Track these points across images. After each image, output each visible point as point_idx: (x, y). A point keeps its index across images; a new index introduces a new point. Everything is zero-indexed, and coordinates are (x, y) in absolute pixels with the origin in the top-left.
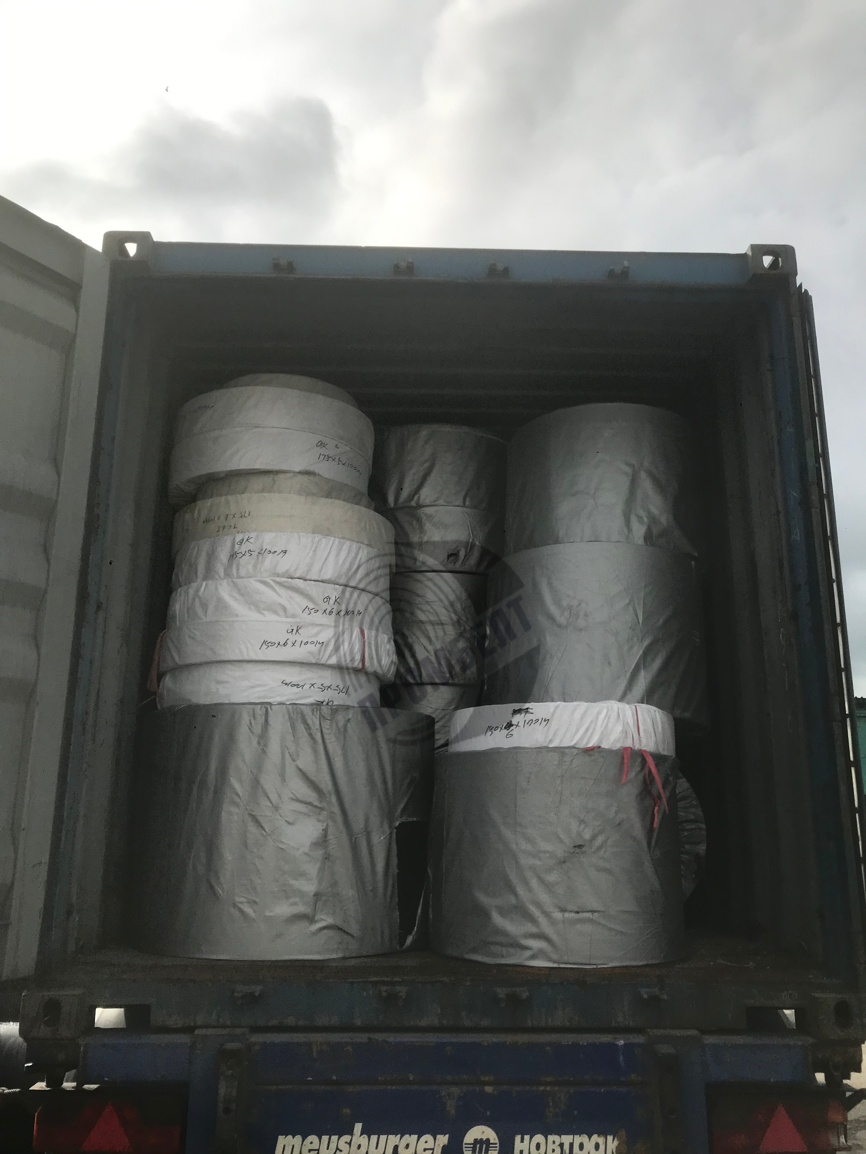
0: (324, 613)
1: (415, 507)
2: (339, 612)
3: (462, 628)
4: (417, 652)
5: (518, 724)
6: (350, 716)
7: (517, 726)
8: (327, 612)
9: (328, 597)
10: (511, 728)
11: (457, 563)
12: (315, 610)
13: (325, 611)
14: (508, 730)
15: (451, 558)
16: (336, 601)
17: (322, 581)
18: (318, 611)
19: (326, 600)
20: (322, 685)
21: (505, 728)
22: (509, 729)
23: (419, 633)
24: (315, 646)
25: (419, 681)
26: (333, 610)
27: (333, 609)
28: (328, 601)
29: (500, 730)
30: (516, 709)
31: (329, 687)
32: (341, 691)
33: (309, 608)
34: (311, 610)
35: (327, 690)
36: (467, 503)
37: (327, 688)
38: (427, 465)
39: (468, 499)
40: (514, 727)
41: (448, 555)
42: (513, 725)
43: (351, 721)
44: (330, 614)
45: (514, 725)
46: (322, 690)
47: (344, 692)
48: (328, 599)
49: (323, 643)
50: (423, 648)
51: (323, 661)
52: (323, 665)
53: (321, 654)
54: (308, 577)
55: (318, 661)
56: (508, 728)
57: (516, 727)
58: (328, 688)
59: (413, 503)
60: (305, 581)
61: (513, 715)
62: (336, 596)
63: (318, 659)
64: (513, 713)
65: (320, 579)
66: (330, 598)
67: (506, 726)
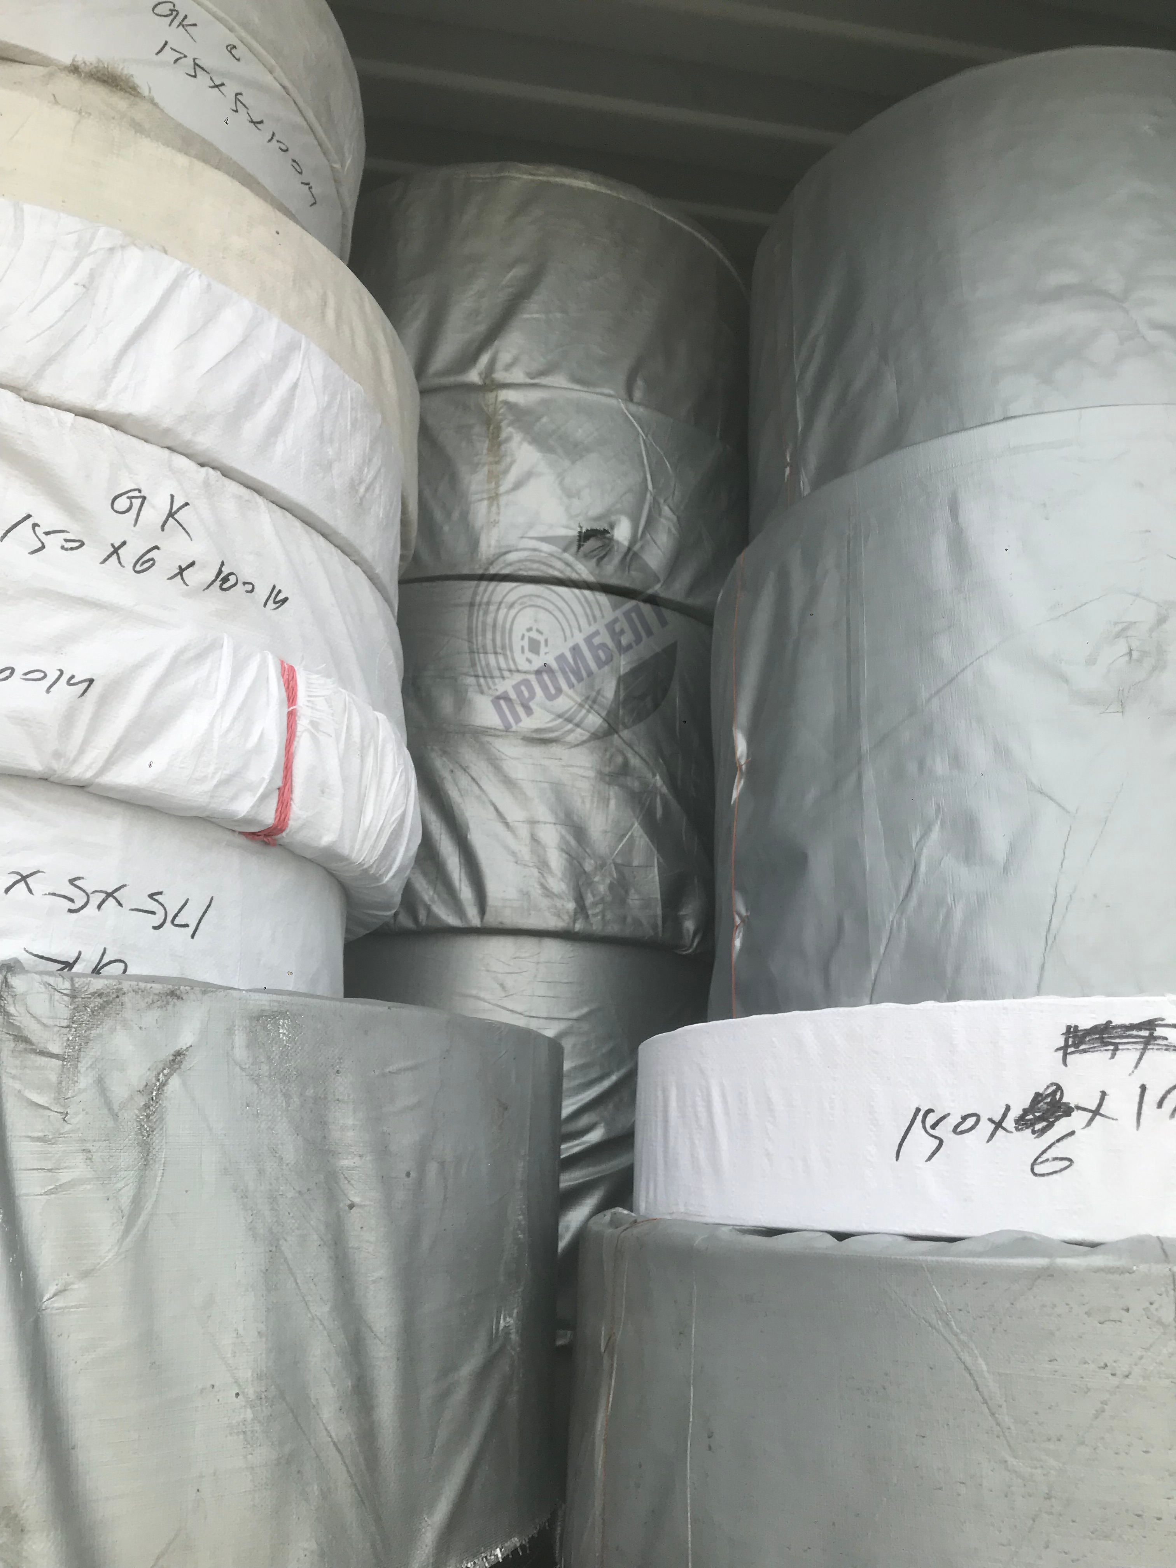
0: (110, 556)
1: (479, 386)
2: (181, 570)
3: (619, 760)
4: (472, 825)
5: (1100, 1105)
6: (186, 1038)
7: (1096, 1113)
8: (129, 555)
9: (136, 494)
10: (1062, 1126)
11: (606, 559)
12: (66, 540)
13: (116, 550)
14: (1043, 1131)
15: (592, 544)
16: (171, 515)
17: (116, 423)
18: (82, 544)
19: (122, 503)
20: (72, 881)
21: (1022, 1122)
22: (1050, 1125)
23: (479, 767)
24: (48, 690)
25: (475, 920)
26: (154, 554)
27: (157, 548)
28: (134, 511)
29: (993, 1135)
30: (1085, 1023)
31: (109, 895)
32: (169, 918)
33: (35, 525)
34: (47, 533)
35: (99, 907)
36: (638, 395)
37: (96, 899)
38: (519, 271)
39: (640, 383)
40: (1077, 1119)
41: (580, 532)
42: (1068, 1111)
43: (189, 1062)
44: (138, 568)
45: (1078, 1108)
46: (73, 907)
47: (186, 926)
48: (137, 503)
49: (91, 681)
50: (492, 814)
51: (82, 770)
52: (82, 787)
53: (79, 734)
54: (45, 389)
55: (55, 765)
56: (1038, 1127)
57: (1092, 1120)
58: (103, 901)
59: (474, 376)
60: (29, 406)
61: (1065, 1055)
62: (172, 497)
63: (57, 755)
64: (1066, 1046)
65: (101, 406)
66: (144, 498)
67: (1026, 1112)
